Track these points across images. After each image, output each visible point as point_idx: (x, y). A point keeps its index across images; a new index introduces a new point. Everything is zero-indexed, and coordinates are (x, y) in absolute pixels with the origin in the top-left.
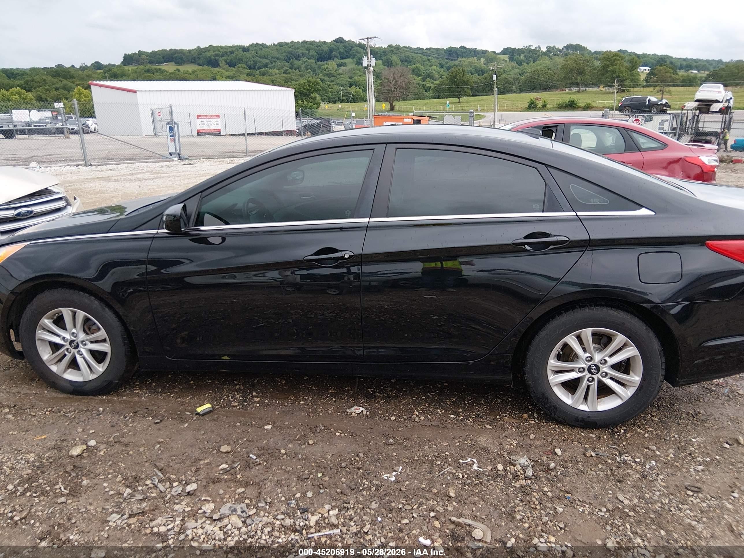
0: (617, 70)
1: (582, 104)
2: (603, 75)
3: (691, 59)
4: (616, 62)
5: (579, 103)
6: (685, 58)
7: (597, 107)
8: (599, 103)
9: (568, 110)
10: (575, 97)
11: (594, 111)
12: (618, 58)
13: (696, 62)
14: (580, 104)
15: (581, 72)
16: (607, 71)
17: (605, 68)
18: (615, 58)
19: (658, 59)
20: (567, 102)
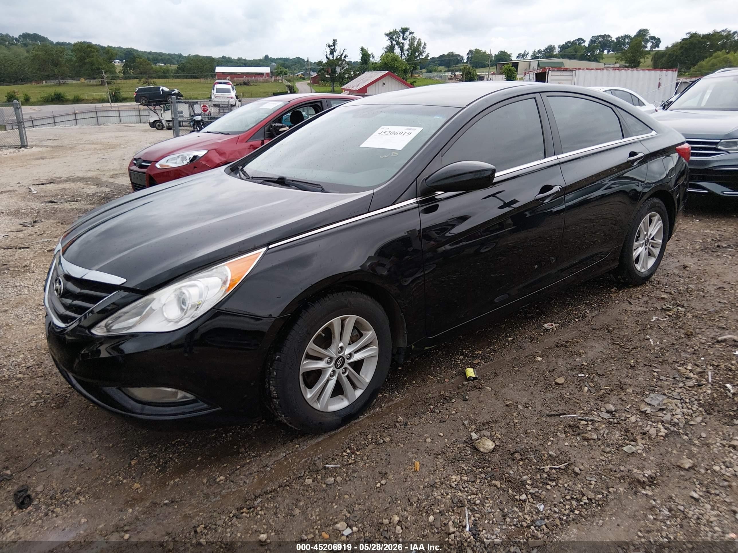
0: (95, 62)
1: (70, 96)
2: (81, 66)
3: (155, 53)
4: (92, 54)
5: (66, 96)
6: (149, 51)
7: (87, 100)
8: (88, 96)
9: (57, 104)
10: (60, 90)
11: (85, 103)
12: (93, 50)
13: (161, 56)
14: (68, 97)
15: (56, 64)
16: (85, 63)
17: (81, 60)
18: (89, 49)
19: (125, 52)
20: (53, 94)
